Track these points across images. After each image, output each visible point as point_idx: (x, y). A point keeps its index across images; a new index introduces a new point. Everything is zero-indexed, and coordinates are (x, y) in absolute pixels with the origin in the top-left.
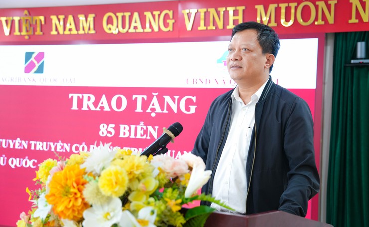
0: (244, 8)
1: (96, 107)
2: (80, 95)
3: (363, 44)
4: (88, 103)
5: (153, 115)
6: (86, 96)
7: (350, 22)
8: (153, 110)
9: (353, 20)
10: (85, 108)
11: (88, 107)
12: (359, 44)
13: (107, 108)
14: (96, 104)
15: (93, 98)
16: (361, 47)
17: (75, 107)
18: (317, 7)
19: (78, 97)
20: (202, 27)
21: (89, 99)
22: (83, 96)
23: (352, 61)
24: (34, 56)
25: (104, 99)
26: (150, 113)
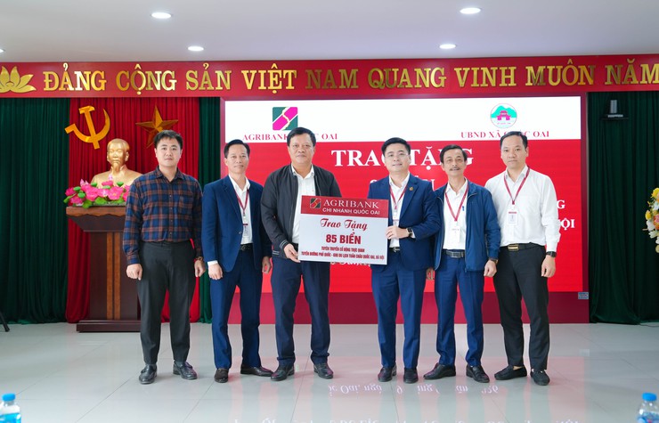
0: (515, 68)
1: (364, 163)
2: (345, 152)
3: (616, 101)
4: (355, 159)
5: (428, 168)
6: (351, 152)
7: (606, 83)
8: (428, 163)
9: (609, 82)
10: (351, 164)
11: (354, 162)
12: (612, 101)
13: (377, 163)
14: (363, 159)
15: (359, 154)
16: (614, 104)
17: (339, 163)
18: (579, 70)
19: (342, 153)
20: (475, 84)
21: (355, 155)
22: (348, 153)
23: (609, 116)
24: (284, 111)
25: (372, 154)
26: (425, 167)
